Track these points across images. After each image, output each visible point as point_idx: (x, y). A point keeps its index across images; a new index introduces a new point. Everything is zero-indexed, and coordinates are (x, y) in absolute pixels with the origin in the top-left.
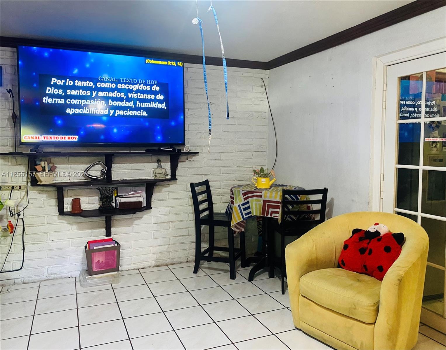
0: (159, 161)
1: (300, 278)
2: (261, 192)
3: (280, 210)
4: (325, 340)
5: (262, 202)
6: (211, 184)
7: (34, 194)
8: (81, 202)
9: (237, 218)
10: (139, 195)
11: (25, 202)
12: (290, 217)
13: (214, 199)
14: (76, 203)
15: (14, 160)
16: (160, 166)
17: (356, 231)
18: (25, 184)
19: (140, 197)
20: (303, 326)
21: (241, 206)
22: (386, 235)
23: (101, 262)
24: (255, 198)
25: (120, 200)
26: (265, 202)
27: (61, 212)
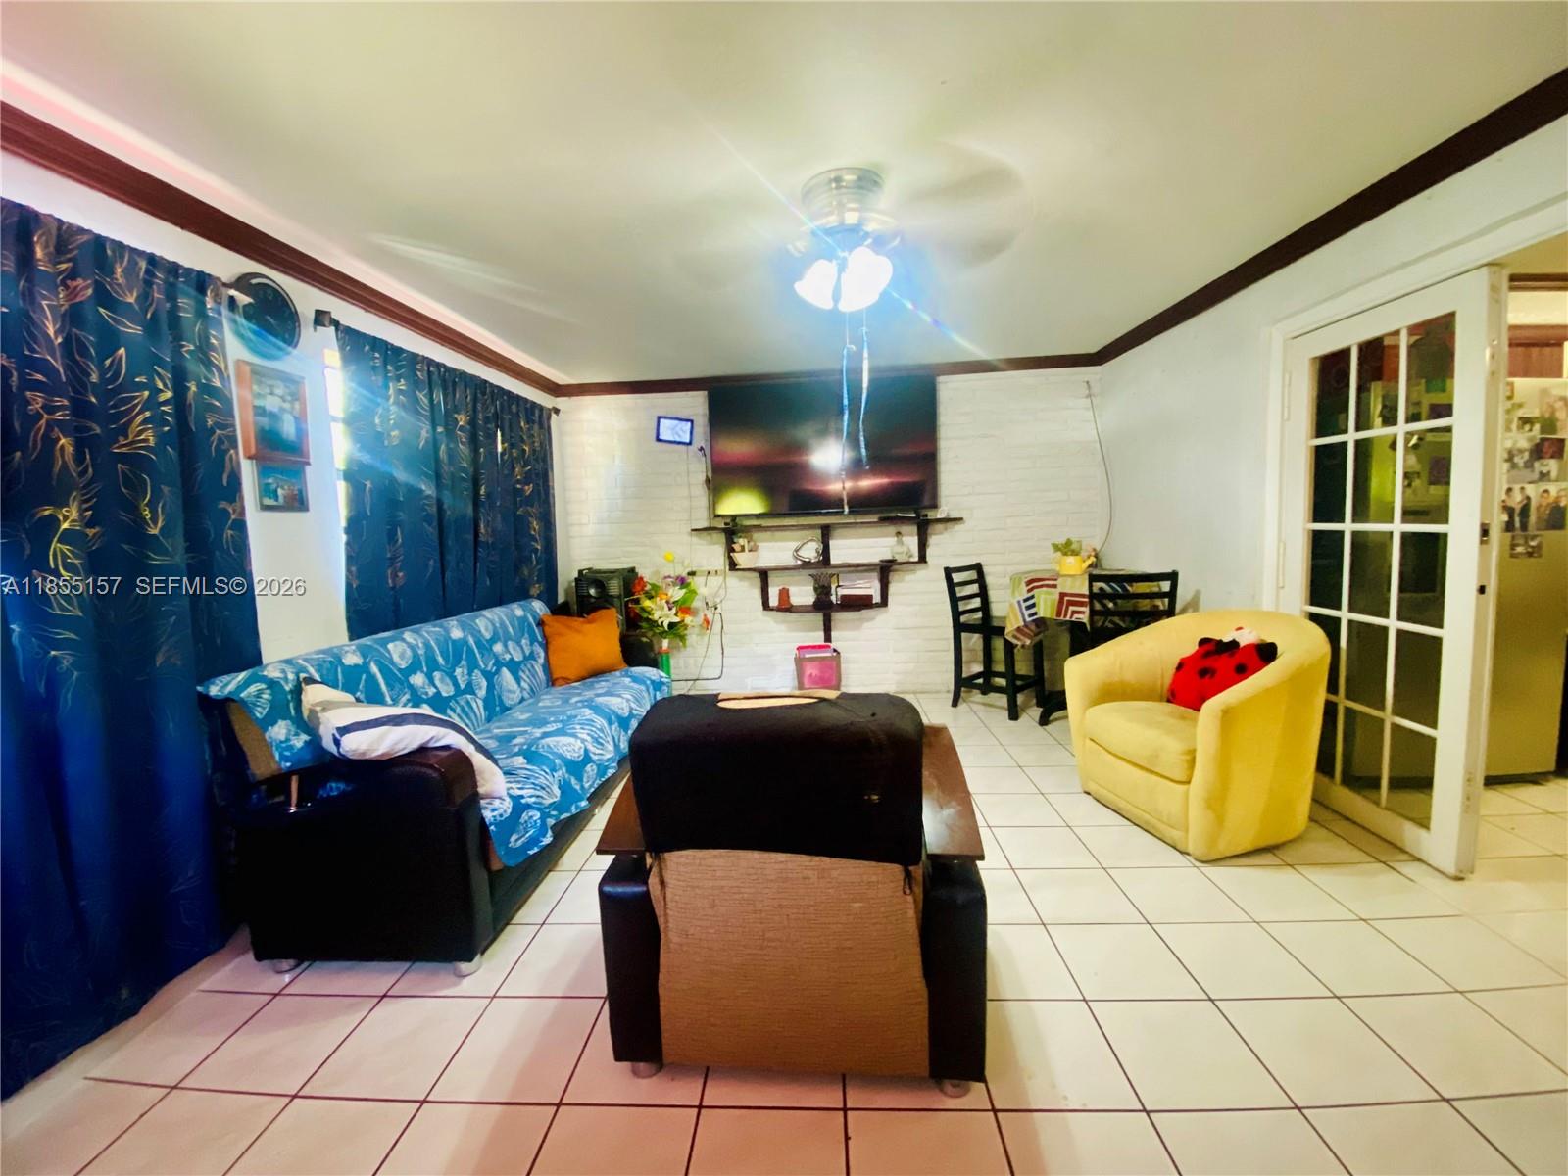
0: (898, 534)
1: (1084, 713)
2: (1056, 580)
3: (1086, 609)
4: (1120, 809)
5: (1057, 597)
6: (986, 570)
7: (734, 581)
8: (791, 593)
9: (1013, 621)
10: (868, 585)
11: (722, 592)
12: (1112, 622)
13: (993, 595)
14: (784, 594)
15: (709, 538)
16: (901, 543)
17: (1204, 642)
18: (723, 568)
19: (870, 587)
20: (1092, 787)
21: (1022, 602)
22: (1248, 647)
23: (814, 675)
24: (1044, 589)
25: (842, 592)
26: (1062, 595)
27: (766, 606)
